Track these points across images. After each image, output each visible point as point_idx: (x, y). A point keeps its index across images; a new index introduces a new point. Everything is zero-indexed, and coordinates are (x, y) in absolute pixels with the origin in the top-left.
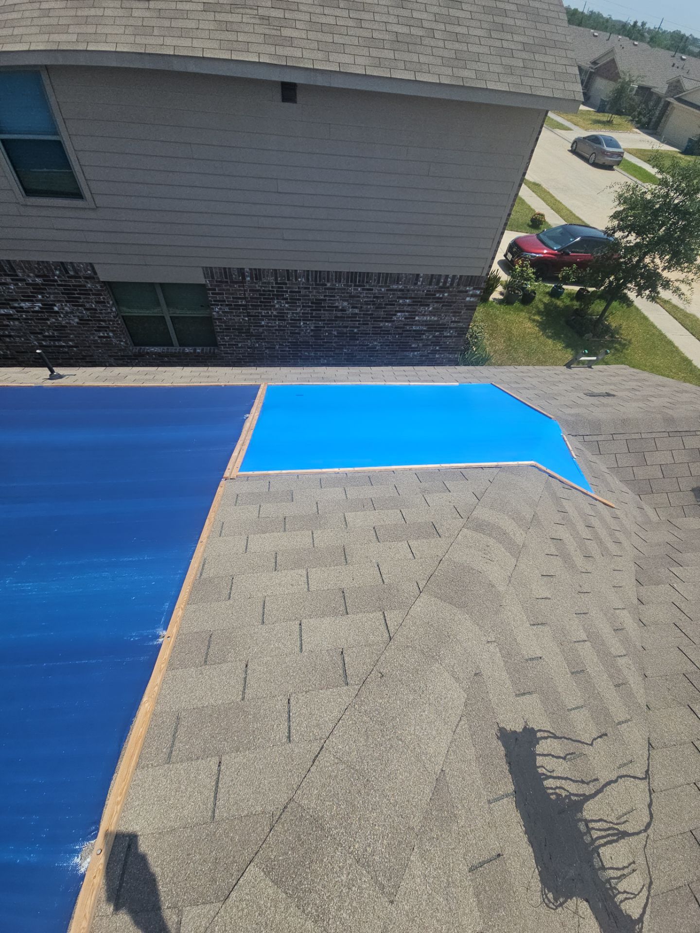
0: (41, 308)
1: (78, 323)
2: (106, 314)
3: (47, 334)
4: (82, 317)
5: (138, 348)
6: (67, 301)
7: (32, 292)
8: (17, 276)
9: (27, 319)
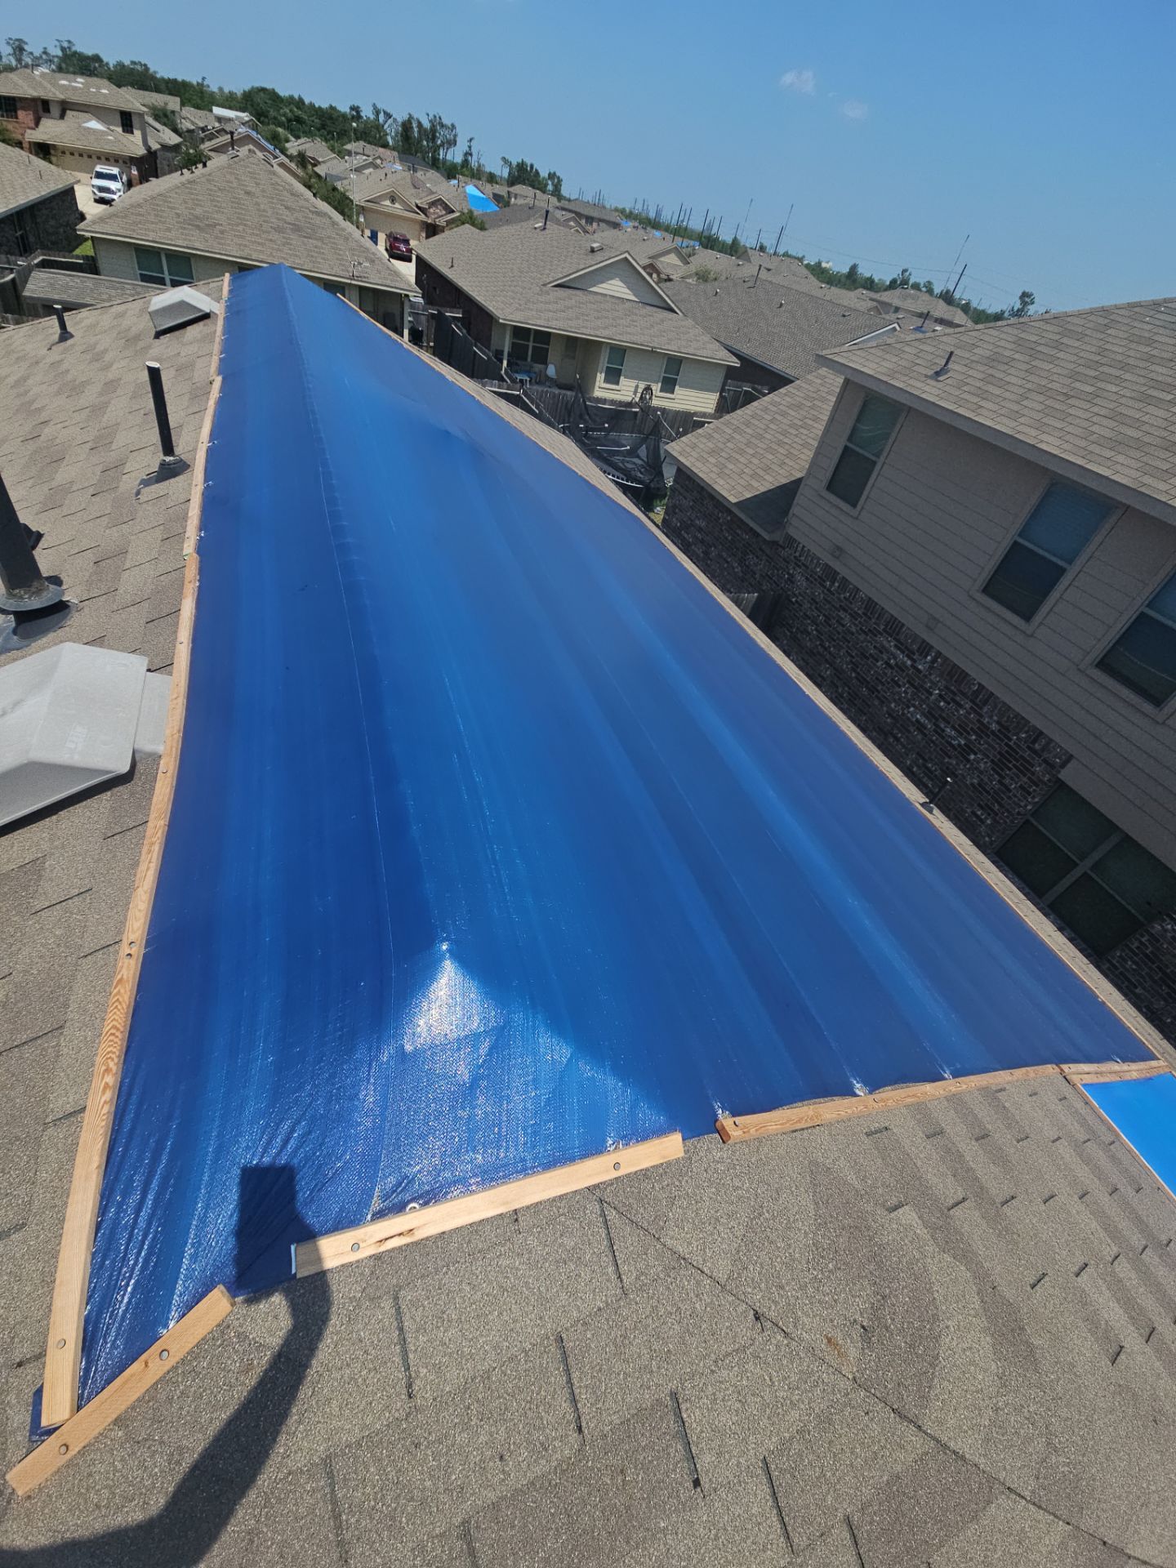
0: (959, 745)
1: (972, 784)
2: (1014, 802)
4: (986, 784)
6: (992, 761)
7: (972, 729)
8: (981, 708)
9: (933, 742)
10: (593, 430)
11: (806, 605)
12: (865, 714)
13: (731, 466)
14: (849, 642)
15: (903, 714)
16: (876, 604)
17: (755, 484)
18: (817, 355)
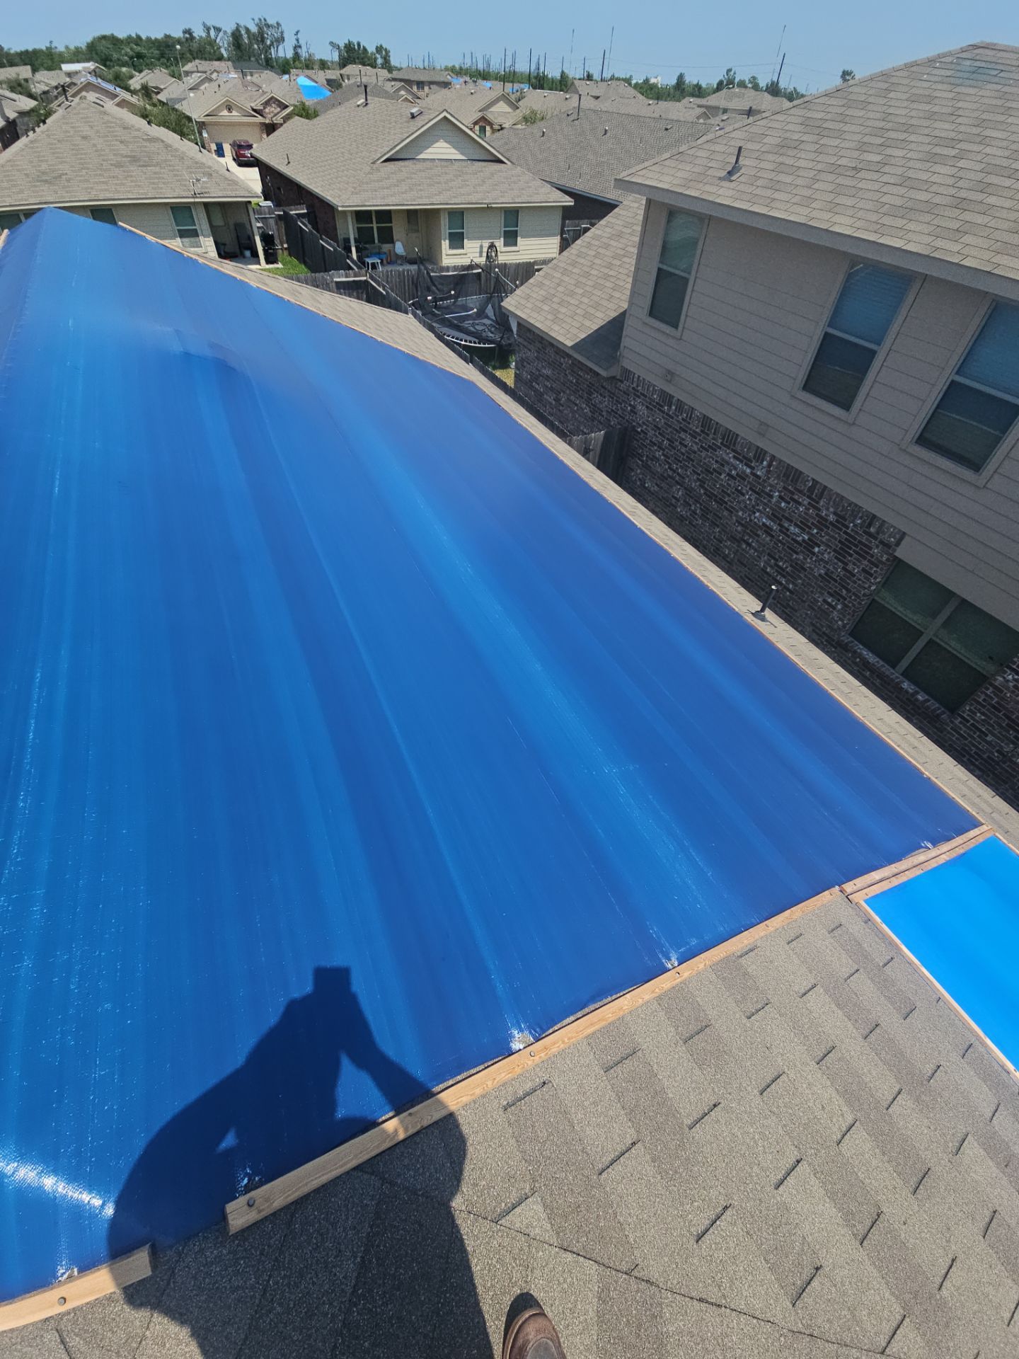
0: (804, 541)
1: (820, 575)
2: (859, 585)
3: (781, 564)
4: (832, 572)
5: (851, 639)
6: (835, 551)
7: (813, 524)
8: (818, 503)
9: (780, 541)
10: (442, 299)
11: (651, 433)
12: (718, 526)
13: (563, 310)
14: (693, 461)
15: (751, 520)
16: (711, 420)
17: (587, 323)
18: (616, 179)
